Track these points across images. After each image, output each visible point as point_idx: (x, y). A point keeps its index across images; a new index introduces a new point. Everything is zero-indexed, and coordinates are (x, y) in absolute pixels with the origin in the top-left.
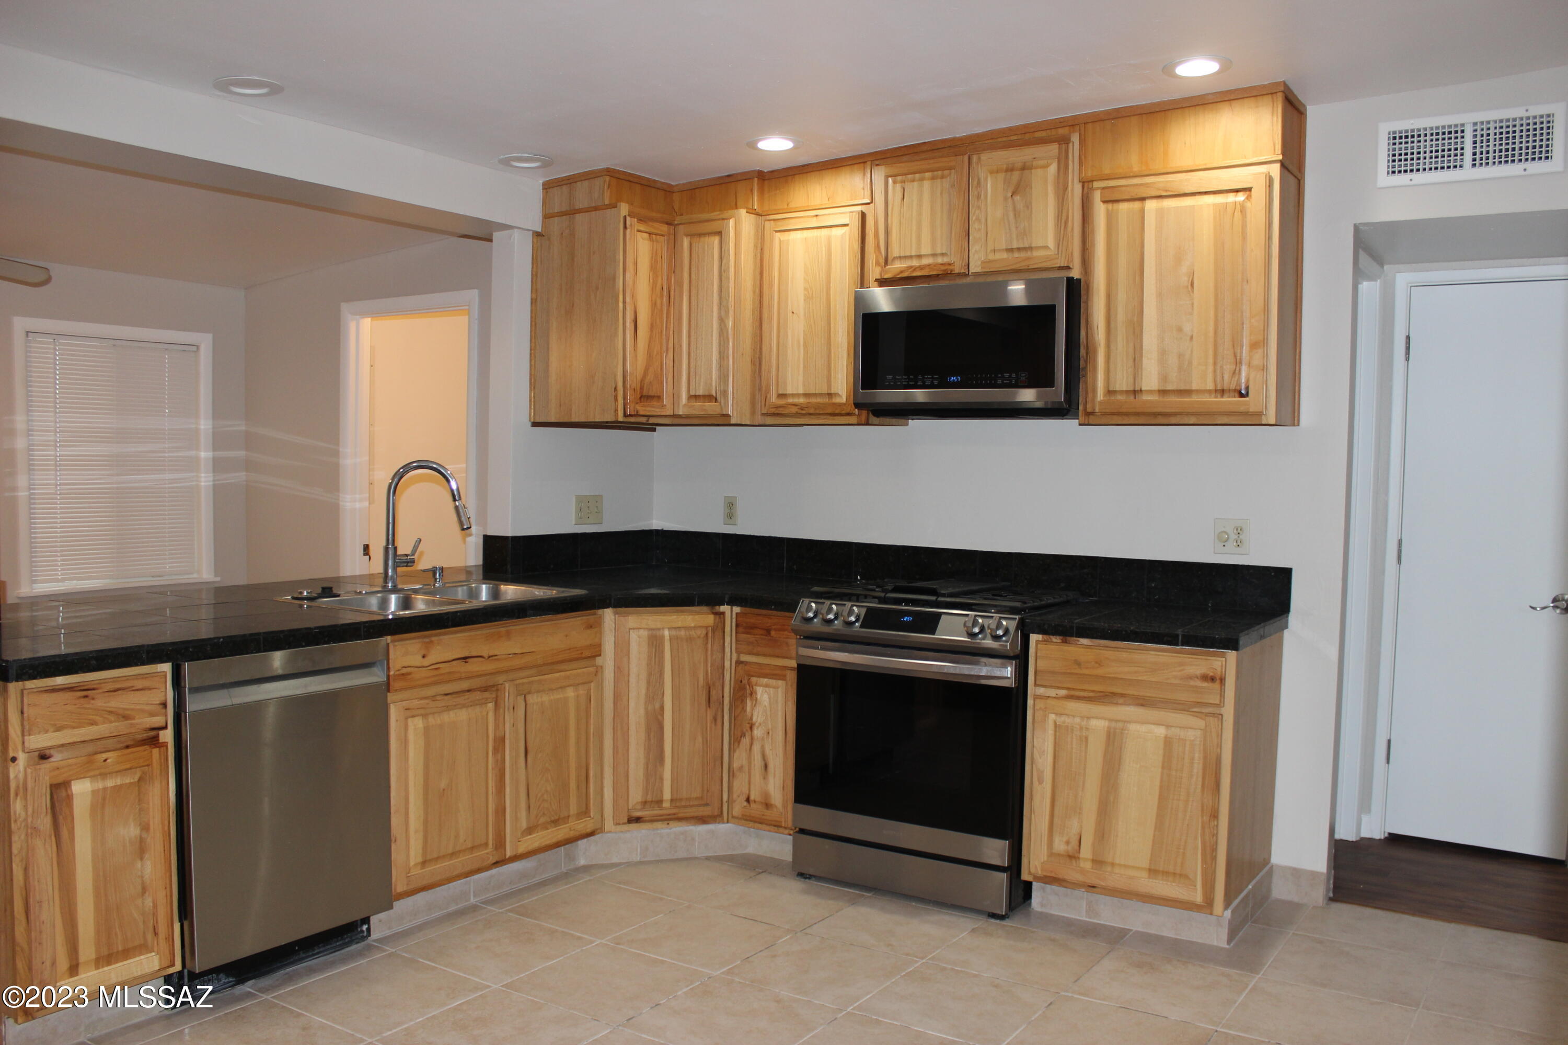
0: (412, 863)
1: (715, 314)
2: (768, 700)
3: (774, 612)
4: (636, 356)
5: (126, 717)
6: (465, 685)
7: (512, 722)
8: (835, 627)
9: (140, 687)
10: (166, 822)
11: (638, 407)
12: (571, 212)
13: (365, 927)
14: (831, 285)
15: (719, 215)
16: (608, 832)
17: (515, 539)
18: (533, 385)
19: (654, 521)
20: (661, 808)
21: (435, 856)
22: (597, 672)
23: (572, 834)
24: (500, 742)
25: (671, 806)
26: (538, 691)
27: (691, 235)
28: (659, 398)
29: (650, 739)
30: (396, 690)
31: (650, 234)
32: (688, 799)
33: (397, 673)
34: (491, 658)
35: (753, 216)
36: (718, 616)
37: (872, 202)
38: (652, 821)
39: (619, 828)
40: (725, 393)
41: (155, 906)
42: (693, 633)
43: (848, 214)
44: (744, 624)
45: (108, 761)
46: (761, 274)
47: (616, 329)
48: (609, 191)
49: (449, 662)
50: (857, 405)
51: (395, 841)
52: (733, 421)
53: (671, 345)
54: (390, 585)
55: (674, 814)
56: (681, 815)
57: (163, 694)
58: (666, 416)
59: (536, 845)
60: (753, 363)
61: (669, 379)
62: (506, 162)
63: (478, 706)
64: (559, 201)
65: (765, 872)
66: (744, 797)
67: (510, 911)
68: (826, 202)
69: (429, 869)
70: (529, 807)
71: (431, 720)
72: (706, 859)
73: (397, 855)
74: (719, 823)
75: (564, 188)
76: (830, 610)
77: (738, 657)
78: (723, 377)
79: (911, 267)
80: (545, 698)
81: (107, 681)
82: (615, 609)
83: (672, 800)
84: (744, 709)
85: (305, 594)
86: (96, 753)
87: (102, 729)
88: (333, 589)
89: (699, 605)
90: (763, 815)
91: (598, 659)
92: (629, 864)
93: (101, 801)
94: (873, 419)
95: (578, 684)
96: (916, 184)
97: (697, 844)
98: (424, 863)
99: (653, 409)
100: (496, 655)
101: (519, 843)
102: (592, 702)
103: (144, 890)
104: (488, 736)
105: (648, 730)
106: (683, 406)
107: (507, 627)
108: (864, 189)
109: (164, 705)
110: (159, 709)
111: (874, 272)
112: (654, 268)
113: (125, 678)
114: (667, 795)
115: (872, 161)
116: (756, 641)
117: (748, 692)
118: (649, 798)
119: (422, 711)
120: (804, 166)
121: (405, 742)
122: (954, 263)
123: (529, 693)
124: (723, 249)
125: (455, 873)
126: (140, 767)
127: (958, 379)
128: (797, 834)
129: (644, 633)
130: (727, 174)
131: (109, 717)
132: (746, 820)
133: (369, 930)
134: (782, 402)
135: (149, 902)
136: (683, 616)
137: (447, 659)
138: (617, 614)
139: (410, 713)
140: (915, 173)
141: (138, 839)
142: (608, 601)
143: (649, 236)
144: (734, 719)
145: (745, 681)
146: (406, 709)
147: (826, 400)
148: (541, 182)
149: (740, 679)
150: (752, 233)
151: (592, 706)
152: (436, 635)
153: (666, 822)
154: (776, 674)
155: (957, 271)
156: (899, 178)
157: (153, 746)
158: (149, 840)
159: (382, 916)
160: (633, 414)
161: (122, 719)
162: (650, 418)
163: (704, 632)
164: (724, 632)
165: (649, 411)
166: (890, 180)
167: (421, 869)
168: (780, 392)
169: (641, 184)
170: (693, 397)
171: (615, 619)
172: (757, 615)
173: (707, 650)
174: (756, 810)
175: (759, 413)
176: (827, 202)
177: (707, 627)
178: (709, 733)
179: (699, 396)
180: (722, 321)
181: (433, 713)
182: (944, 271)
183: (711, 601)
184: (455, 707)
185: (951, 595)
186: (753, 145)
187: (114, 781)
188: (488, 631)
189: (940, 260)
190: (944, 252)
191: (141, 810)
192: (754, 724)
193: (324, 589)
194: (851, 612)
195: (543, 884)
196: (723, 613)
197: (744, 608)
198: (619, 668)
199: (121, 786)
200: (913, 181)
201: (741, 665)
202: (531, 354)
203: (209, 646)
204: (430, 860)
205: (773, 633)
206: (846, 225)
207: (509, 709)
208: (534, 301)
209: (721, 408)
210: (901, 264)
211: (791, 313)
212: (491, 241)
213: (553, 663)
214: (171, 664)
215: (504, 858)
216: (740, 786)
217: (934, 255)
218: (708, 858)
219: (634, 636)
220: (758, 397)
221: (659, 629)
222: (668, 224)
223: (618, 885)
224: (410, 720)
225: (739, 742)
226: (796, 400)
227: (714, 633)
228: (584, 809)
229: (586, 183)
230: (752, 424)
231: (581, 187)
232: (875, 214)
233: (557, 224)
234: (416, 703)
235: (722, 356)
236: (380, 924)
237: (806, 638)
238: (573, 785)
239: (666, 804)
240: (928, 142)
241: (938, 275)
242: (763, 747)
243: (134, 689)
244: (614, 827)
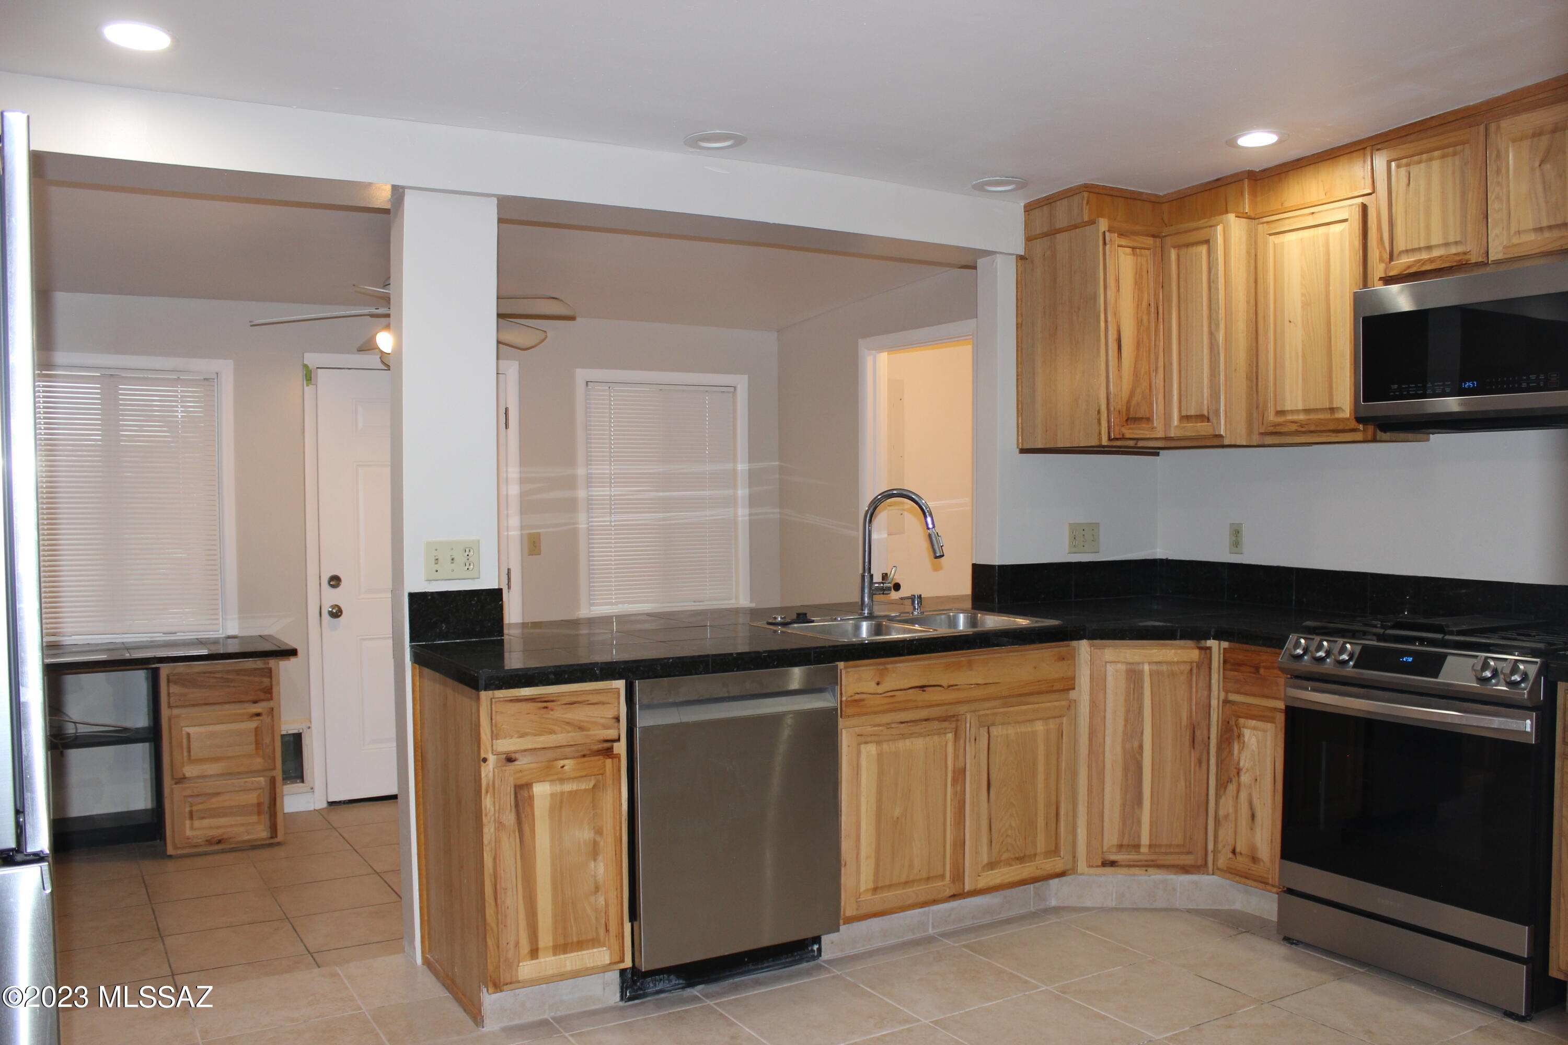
0: (863, 888)
1: (1206, 329)
2: (1256, 744)
3: (1265, 649)
4: (1121, 377)
5: (581, 729)
6: (923, 714)
7: (973, 754)
8: (1326, 666)
9: (595, 701)
10: (618, 828)
11: (1124, 430)
12: (1052, 233)
13: (816, 947)
14: (1331, 288)
15: (1207, 222)
16: (1081, 874)
17: (1002, 568)
18: (1020, 412)
19: (1158, 550)
20: (1138, 852)
21: (887, 883)
22: (1069, 706)
23: (1039, 873)
24: (960, 774)
25: (1149, 851)
26: (1003, 724)
27: (1178, 247)
28: (1149, 420)
29: (1127, 780)
30: (849, 716)
31: (1133, 248)
32: (1170, 846)
33: (849, 699)
34: (951, 688)
35: (1244, 219)
36: (1203, 652)
37: (1373, 192)
38: (1129, 866)
39: (1092, 870)
40: (1217, 412)
41: (607, 905)
42: (1175, 668)
43: (1347, 208)
44: (1232, 661)
45: (565, 768)
46: (1256, 282)
47: (1098, 350)
48: (1088, 207)
49: (905, 690)
50: (1359, 420)
51: (845, 865)
52: (1227, 442)
53: (1161, 363)
54: (866, 612)
55: (1153, 861)
56: (1159, 862)
57: (616, 709)
58: (1156, 439)
59: (998, 881)
60: (1249, 378)
61: (1159, 400)
62: (980, 187)
63: (936, 736)
64: (1040, 224)
65: (1248, 932)
66: (1229, 848)
67: (965, 946)
68: (1322, 197)
69: (881, 896)
70: (991, 842)
71: (885, 746)
72: (1188, 912)
73: (847, 879)
74: (1203, 874)
75: (1045, 208)
76: (1320, 647)
77: (1226, 696)
78: (1215, 395)
79: (1419, 261)
80: (1011, 731)
81: (564, 694)
82: (1091, 641)
83: (1150, 846)
84: (1231, 753)
85: (779, 619)
86: (556, 760)
87: (560, 738)
88: (807, 615)
89: (1181, 639)
90: (1249, 869)
91: (1071, 692)
92: (1102, 910)
93: (559, 803)
94: (1380, 434)
95: (1048, 718)
96: (1423, 166)
97: (1178, 894)
98: (875, 890)
99: (1142, 432)
100: (956, 685)
101: (979, 878)
102: (1064, 737)
103: (597, 889)
104: (946, 767)
105: (1126, 769)
106: (1176, 428)
107: (969, 656)
108: (1364, 178)
109: (617, 719)
110: (612, 722)
111: (1378, 269)
112: (1138, 285)
113: (582, 693)
114: (1145, 840)
115: (1372, 146)
116: (1244, 679)
117: (1236, 734)
118: (1125, 842)
119: (876, 738)
120: (1298, 160)
121: (857, 769)
122: (1470, 251)
123: (993, 724)
124: (1211, 258)
125: (909, 902)
126: (595, 775)
127: (1474, 384)
128: (1283, 893)
129: (1122, 667)
130: (1215, 178)
131: (566, 727)
132: (1231, 873)
133: (819, 950)
134: (1281, 419)
135: (601, 900)
136: (1164, 651)
137: (902, 687)
138: (1093, 646)
139: (863, 740)
140: (1422, 153)
141: (592, 842)
142: (1082, 633)
143: (1133, 251)
144: (1220, 762)
145: (1232, 722)
146: (858, 735)
147: (1328, 416)
148: (1022, 204)
149: (1227, 720)
150: (1244, 239)
151: (1064, 741)
152: (892, 663)
153: (1144, 869)
154: (1263, 716)
155: (1473, 261)
156: (1404, 161)
157: (606, 757)
158: (602, 843)
159: (833, 937)
160: (1118, 437)
161: (578, 730)
162: (1139, 441)
163: (1188, 667)
164: (1210, 669)
165: (1137, 434)
166: (1393, 164)
167: (872, 895)
168: (1279, 409)
169: (1125, 198)
170: (1185, 418)
171: (1091, 652)
172: (1246, 651)
173: (1191, 687)
174: (1242, 863)
175: (1257, 432)
176: (1324, 197)
177: (1191, 662)
178: (1192, 776)
179: (1191, 416)
180: (1212, 335)
181: (888, 741)
182: (1460, 261)
183: (1196, 635)
184: (911, 735)
185: (1460, 633)
186: (1232, 143)
187: (570, 786)
188: (948, 660)
189: (1453, 250)
190: (1458, 240)
191: (594, 815)
192: (1242, 770)
193: (798, 615)
194: (1343, 650)
195: (1008, 921)
196: (1210, 648)
197: (1232, 644)
198: (1094, 702)
199: (576, 792)
200: (1420, 162)
201: (1228, 705)
202: (1017, 380)
203: (659, 666)
204: (883, 888)
205: (1262, 671)
206: (1345, 220)
207: (970, 741)
208: (1019, 326)
209: (1214, 428)
210: (1408, 259)
211: (1288, 322)
212: (975, 268)
213: (1020, 695)
214: (624, 681)
215: (961, 892)
216: (1226, 834)
217: (1446, 245)
218: (1189, 911)
219: (1110, 669)
220: (1255, 415)
221: (1138, 663)
222: (1153, 236)
223: (1083, 930)
224: (863, 747)
225: (1225, 788)
226: (1295, 417)
227: (1199, 668)
228: (1053, 848)
229: (1065, 202)
230: (1248, 444)
231: (1062, 206)
232: (1378, 205)
233: (1038, 244)
234: (869, 729)
235: (1214, 373)
236: (831, 946)
237: (1297, 677)
238: (1041, 821)
239: (1144, 850)
240: (1436, 116)
241: (1451, 267)
242: (1250, 795)
243: (589, 702)
244: (1086, 869)
